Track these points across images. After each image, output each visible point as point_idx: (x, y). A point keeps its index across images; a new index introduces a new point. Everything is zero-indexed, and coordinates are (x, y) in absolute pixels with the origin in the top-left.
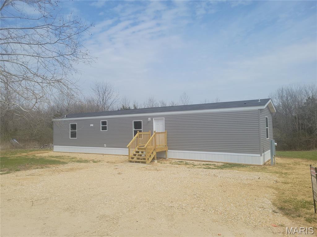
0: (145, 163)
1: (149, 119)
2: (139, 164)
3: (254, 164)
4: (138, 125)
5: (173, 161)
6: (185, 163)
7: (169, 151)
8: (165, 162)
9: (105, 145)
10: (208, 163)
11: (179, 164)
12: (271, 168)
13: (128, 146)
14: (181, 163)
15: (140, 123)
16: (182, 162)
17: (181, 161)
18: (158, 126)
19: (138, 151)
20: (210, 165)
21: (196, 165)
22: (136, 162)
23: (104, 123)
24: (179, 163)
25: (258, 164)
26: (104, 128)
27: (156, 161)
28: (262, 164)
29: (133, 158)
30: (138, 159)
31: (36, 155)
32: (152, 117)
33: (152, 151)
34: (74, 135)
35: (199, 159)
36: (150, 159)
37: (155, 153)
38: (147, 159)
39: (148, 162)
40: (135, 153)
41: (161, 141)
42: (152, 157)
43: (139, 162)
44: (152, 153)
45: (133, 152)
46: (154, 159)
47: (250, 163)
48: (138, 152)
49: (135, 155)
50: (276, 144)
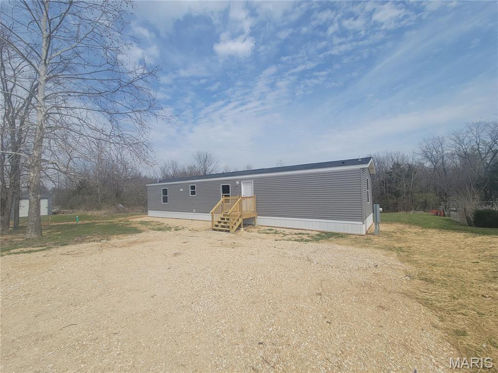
0: (228, 231)
1: (237, 182)
2: (222, 232)
3: (355, 233)
4: (226, 189)
5: (262, 228)
6: (274, 231)
7: (258, 217)
8: (253, 230)
9: (194, 211)
10: (300, 231)
11: (267, 233)
12: (376, 239)
13: (211, 212)
14: (270, 232)
15: (228, 186)
16: (271, 230)
17: (271, 228)
18: (247, 190)
19: (223, 217)
20: (303, 234)
21: (287, 235)
22: (220, 230)
23: (193, 187)
24: (268, 231)
25: (359, 233)
26: (193, 193)
27: (242, 229)
28: (364, 233)
29: (217, 226)
30: (222, 226)
31: (130, 220)
32: (240, 180)
33: (237, 218)
34: (165, 200)
35: (291, 227)
36: (235, 227)
37: (241, 220)
38: (231, 227)
39: (232, 231)
40: (220, 220)
41: (248, 207)
42: (238, 224)
43: (222, 231)
44: (238, 220)
45: (218, 218)
46: (240, 226)
47: (351, 232)
48: (224, 219)
49: (220, 222)
50: (381, 209)
